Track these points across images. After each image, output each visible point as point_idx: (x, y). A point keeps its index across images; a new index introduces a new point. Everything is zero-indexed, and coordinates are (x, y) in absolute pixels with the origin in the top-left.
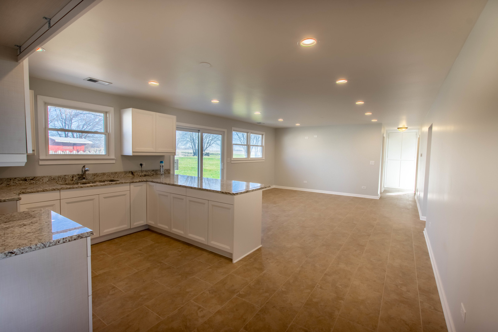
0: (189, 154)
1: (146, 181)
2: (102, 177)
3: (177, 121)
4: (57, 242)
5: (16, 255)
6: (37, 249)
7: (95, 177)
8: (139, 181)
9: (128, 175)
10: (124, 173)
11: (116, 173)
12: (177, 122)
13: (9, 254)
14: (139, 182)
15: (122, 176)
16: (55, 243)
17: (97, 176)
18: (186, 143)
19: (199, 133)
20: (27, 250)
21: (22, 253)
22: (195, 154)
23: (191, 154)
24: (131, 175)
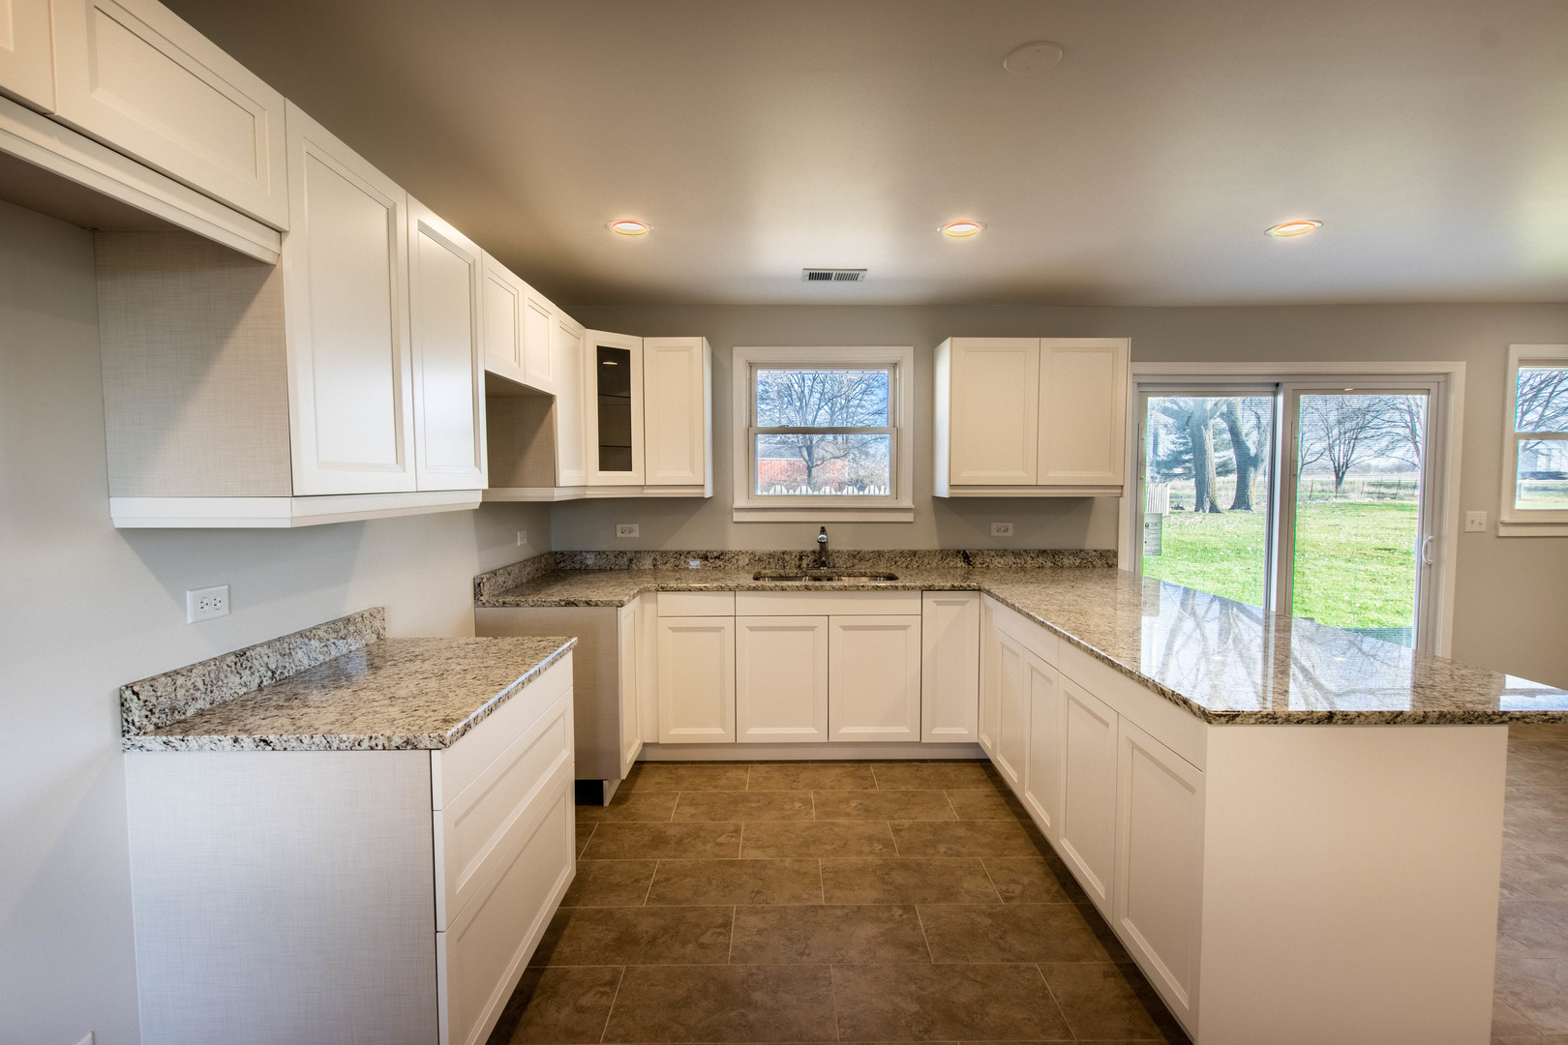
1: (979, 590)
2: (874, 564)
3: (1135, 358)
4: (356, 744)
5: (273, 749)
6: (313, 747)
7: (856, 561)
8: (953, 586)
9: (951, 564)
10: (940, 556)
11: (914, 553)
12: (1131, 361)
13: (262, 744)
14: (953, 589)
15: (934, 565)
16: (351, 745)
17: (861, 560)
18: (1392, 446)
20: (294, 744)
21: (285, 749)
24: (961, 564)
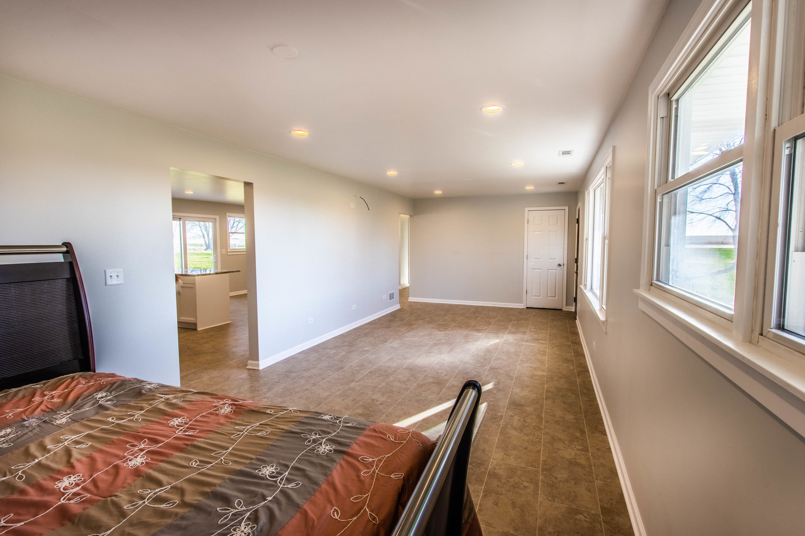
0: (197, 248)
19: (180, 221)
22: (208, 247)
23: (199, 247)
